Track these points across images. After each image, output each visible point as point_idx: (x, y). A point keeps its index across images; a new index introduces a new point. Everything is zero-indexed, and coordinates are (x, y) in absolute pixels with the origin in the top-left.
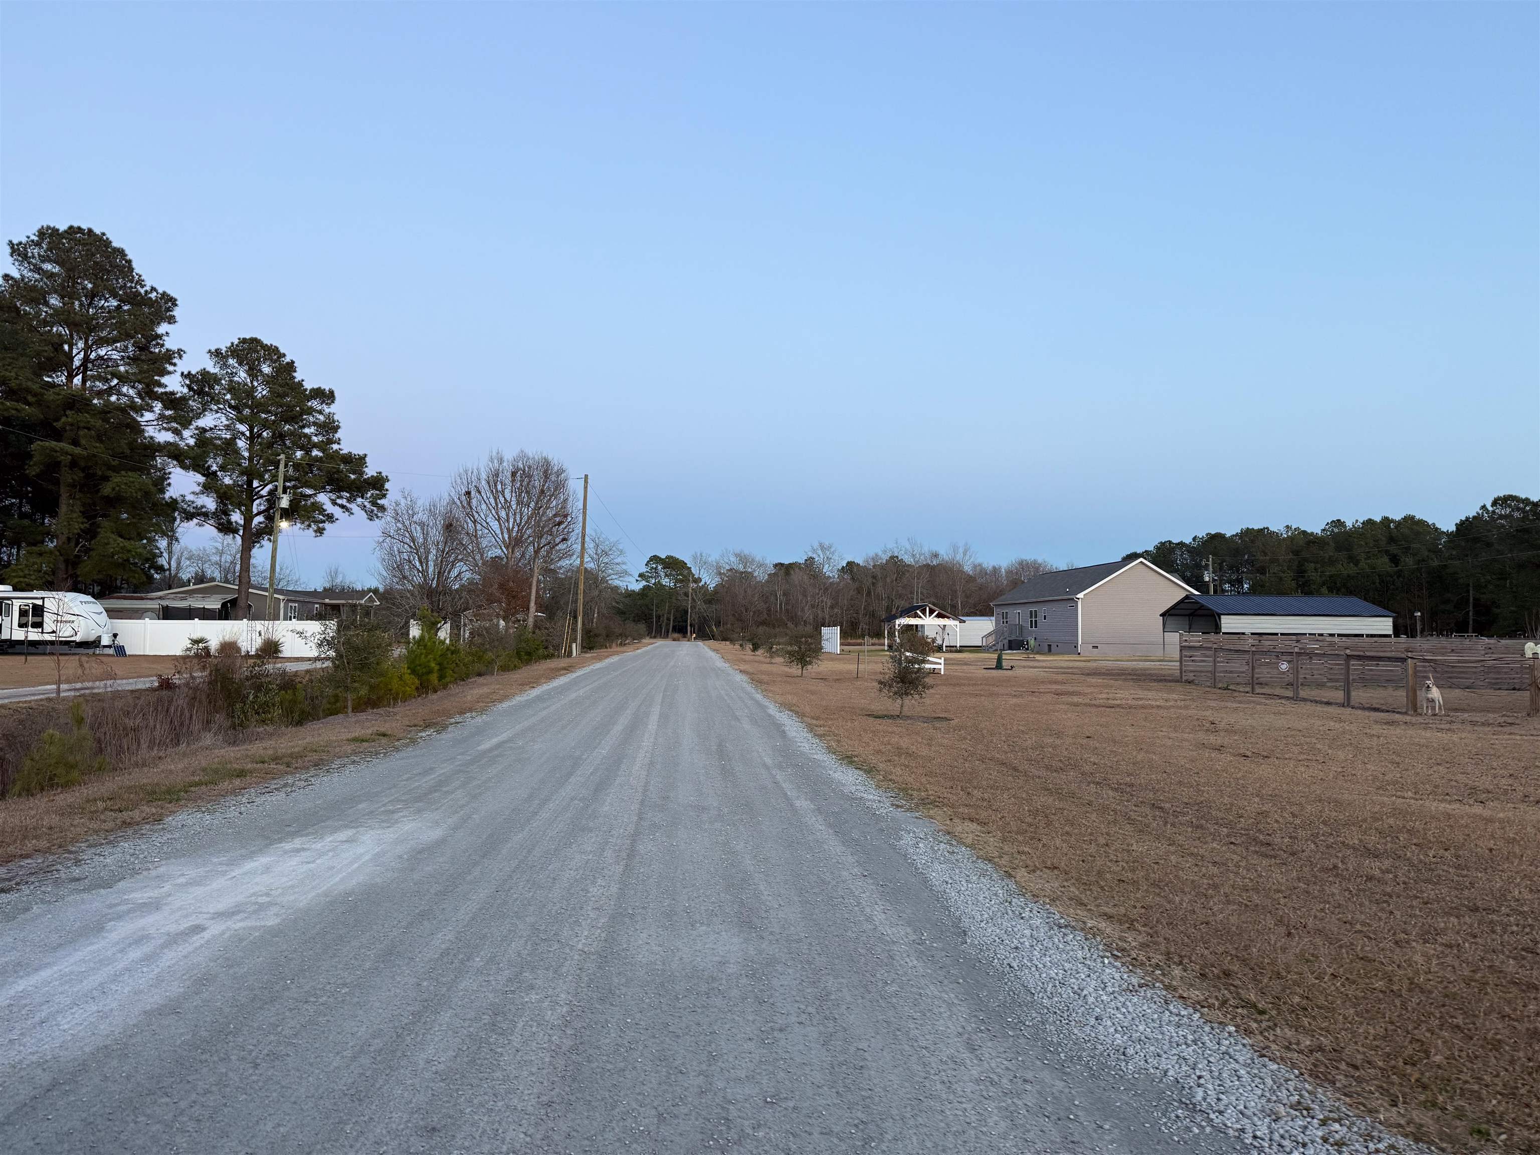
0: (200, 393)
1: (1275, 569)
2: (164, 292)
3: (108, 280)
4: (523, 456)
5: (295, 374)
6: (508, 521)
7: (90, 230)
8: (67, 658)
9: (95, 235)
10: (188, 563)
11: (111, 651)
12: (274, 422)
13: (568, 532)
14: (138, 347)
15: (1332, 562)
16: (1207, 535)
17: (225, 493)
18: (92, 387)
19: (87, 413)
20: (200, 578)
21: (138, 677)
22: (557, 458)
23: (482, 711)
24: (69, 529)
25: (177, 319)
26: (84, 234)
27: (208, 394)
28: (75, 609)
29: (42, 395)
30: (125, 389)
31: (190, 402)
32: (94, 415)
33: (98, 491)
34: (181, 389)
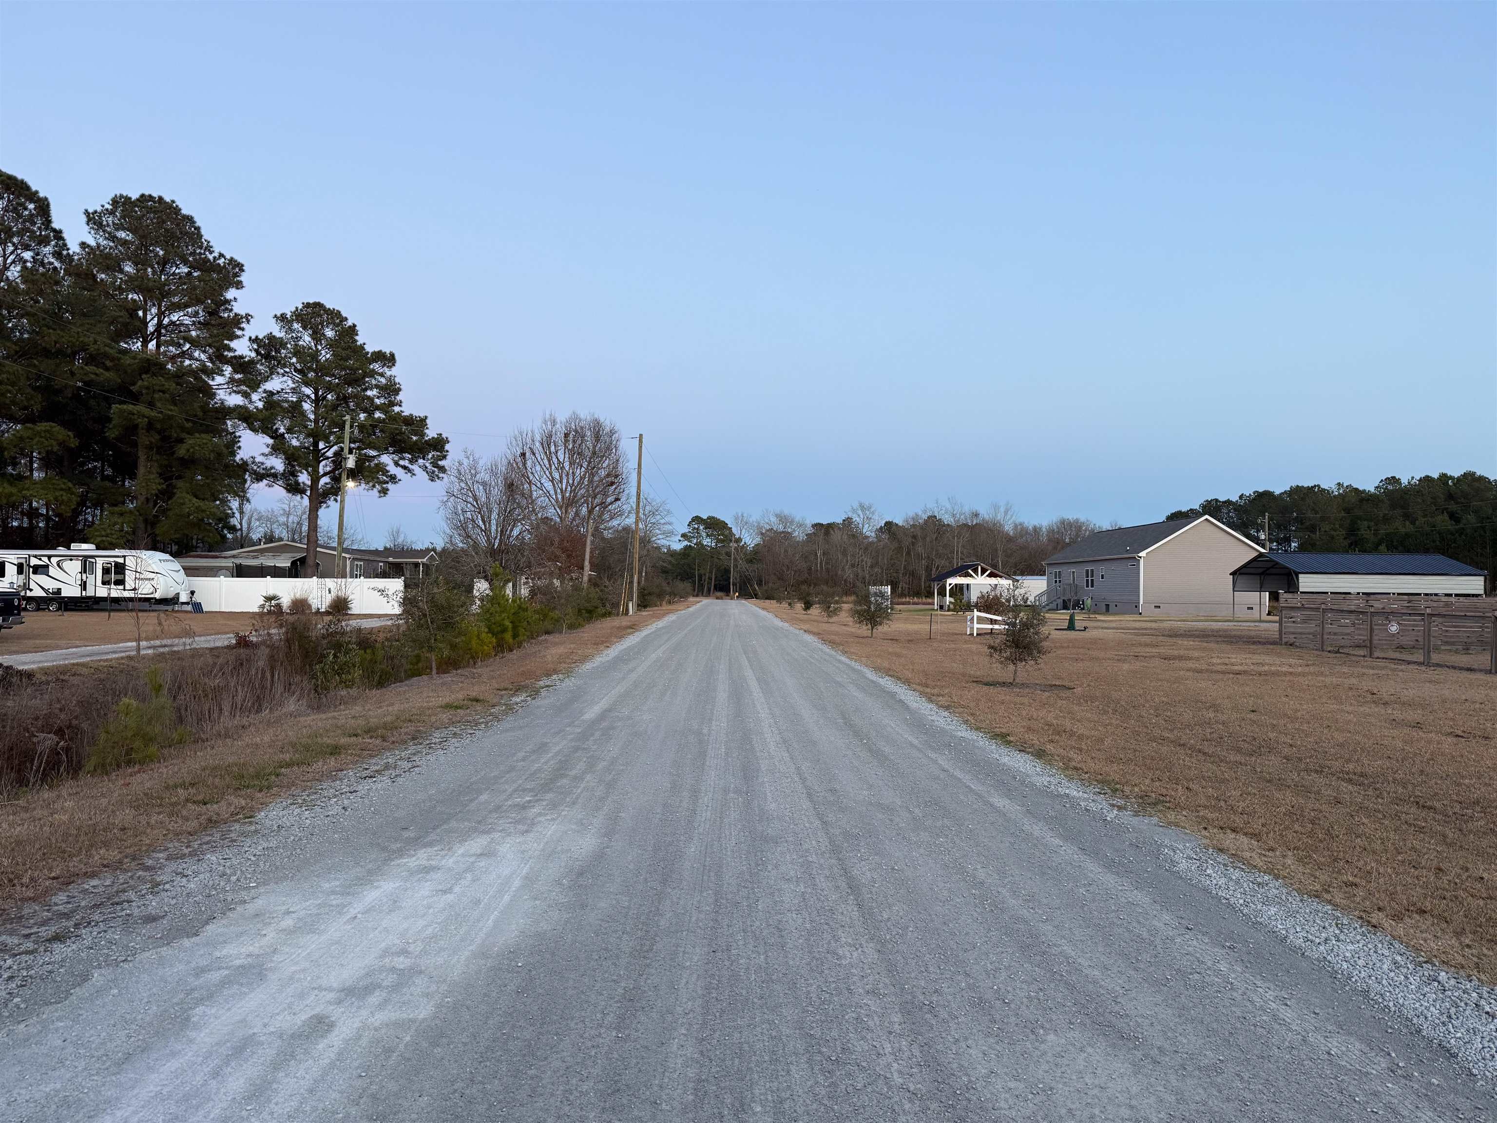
0: (267, 357)
1: (1326, 527)
2: (232, 258)
3: (178, 247)
4: (575, 417)
5: (357, 338)
6: (561, 482)
7: (160, 198)
8: (145, 614)
9: (166, 202)
10: (258, 523)
11: (189, 608)
12: (338, 384)
13: (620, 493)
14: (208, 312)
15: (1386, 519)
16: (1254, 493)
17: (293, 454)
18: (165, 352)
19: (163, 377)
20: (270, 538)
21: (215, 634)
22: (607, 420)
23: (568, 673)
24: (148, 490)
25: (244, 284)
26: (154, 202)
27: (274, 358)
28: (153, 565)
29: (119, 359)
30: (196, 354)
31: (258, 366)
32: (168, 378)
33: (174, 453)
34: (249, 353)
